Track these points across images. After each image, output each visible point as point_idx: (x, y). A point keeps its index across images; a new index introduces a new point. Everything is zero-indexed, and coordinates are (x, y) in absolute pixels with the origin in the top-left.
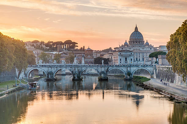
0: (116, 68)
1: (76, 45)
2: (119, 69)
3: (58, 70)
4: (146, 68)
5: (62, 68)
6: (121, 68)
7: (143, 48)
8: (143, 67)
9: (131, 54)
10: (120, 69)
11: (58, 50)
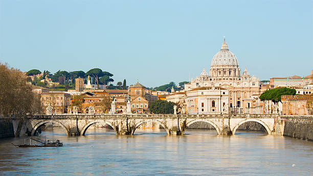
0: (201, 120)
1: (110, 78)
2: (206, 121)
3: (89, 125)
4: (260, 119)
5: (96, 121)
6: (211, 120)
7: (238, 83)
8: (255, 117)
9: (224, 93)
10: (210, 122)
11: (77, 88)
